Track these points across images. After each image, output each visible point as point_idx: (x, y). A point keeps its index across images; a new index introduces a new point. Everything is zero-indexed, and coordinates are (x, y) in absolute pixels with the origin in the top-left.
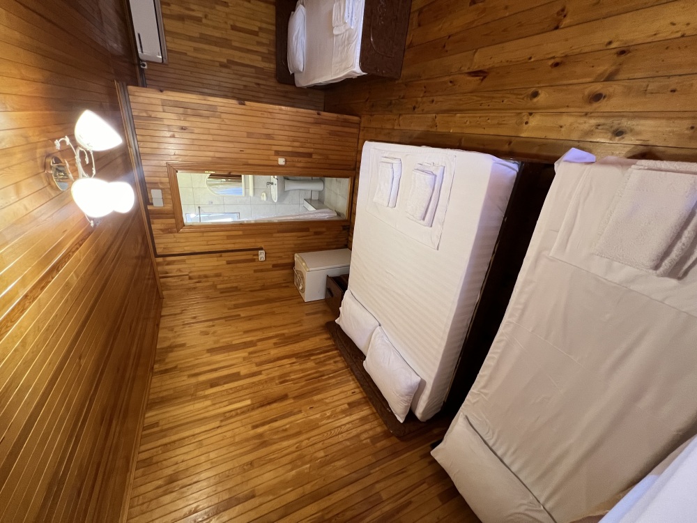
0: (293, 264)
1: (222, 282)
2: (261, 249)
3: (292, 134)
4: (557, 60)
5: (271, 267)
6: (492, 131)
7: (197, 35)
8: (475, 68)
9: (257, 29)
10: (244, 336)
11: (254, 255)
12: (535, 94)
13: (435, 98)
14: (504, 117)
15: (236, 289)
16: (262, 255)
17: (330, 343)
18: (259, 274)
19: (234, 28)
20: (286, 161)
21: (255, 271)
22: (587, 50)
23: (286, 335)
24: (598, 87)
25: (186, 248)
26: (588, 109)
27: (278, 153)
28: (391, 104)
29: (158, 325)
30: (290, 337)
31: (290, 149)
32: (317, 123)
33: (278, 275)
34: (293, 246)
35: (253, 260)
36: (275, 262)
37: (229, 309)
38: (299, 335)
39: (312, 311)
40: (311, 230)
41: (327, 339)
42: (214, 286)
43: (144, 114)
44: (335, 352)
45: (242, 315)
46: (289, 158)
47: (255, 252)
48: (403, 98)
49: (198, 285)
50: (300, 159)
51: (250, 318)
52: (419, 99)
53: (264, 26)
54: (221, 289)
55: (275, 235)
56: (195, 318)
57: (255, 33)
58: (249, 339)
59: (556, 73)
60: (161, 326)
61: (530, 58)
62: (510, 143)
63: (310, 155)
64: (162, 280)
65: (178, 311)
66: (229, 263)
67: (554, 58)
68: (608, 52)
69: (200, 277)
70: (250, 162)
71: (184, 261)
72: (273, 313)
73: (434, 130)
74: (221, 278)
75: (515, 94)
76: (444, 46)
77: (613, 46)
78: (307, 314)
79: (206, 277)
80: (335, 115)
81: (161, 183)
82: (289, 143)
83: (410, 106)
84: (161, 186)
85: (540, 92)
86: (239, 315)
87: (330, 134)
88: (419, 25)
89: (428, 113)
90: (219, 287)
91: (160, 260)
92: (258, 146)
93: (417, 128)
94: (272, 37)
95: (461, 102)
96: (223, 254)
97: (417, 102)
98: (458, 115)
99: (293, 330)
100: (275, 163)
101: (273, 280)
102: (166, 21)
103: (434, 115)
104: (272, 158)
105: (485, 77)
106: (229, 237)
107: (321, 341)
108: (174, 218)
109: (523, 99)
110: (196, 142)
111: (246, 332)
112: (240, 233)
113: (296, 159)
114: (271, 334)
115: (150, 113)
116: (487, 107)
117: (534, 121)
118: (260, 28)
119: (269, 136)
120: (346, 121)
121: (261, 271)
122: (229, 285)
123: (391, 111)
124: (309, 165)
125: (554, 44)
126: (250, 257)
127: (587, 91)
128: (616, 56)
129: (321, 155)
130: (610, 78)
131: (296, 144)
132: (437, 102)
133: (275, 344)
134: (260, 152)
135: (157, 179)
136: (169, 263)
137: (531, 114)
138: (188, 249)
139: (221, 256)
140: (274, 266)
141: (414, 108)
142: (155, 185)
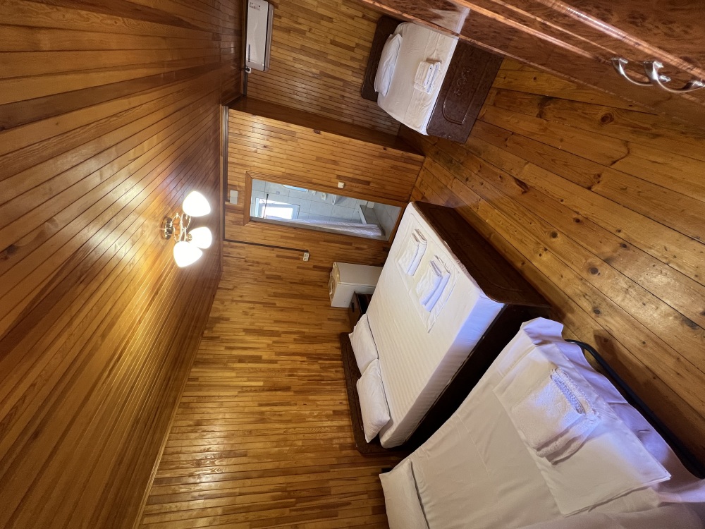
0: (331, 269)
1: (270, 270)
2: (307, 251)
3: (355, 163)
4: (580, 218)
5: (311, 267)
6: (515, 244)
7: (299, 47)
8: (521, 178)
9: (354, 45)
10: (273, 325)
11: (300, 255)
12: (554, 235)
13: (484, 183)
14: (527, 238)
15: (279, 278)
16: (306, 257)
17: (339, 352)
18: (300, 271)
19: (333, 43)
20: (345, 185)
21: (298, 267)
22: (602, 224)
23: (306, 334)
24: (597, 262)
25: (247, 239)
26: (585, 275)
27: (339, 178)
28: (451, 162)
29: (214, 296)
30: (308, 337)
31: (351, 175)
32: (381, 157)
33: (315, 275)
34: (334, 254)
35: (298, 259)
36: (315, 264)
37: (269, 296)
38: (316, 337)
39: (334, 317)
40: (353, 245)
41: (337, 348)
42: (263, 271)
43: (237, 132)
44: (339, 362)
45: (278, 305)
46: (348, 183)
47: (301, 253)
48: (462, 164)
49: (251, 268)
50: (358, 185)
51: (282, 309)
52: (473, 174)
53: (361, 42)
54: (268, 275)
55: (321, 243)
56: (241, 297)
57: (352, 49)
58: (277, 329)
59: (574, 227)
60: (216, 297)
61: (562, 201)
62: (523, 263)
63: (368, 183)
64: (225, 258)
65: (231, 287)
66: (278, 256)
67: (578, 213)
68: (616, 238)
69: (253, 262)
70: (314, 181)
71: (244, 248)
72: (302, 310)
73: (475, 210)
74: (269, 267)
75: (541, 223)
76: (506, 140)
77: (621, 235)
78: (329, 319)
79: (258, 263)
80: (401, 152)
81: (239, 186)
82: (351, 170)
83: (465, 176)
84: (238, 189)
85: (559, 235)
86: (275, 304)
87: (391, 168)
88: (494, 105)
89: (475, 191)
90: (267, 273)
91: (226, 243)
92: (325, 170)
93: (463, 199)
94: (366, 54)
95: (502, 201)
96: (275, 249)
97: (471, 176)
98: (496, 211)
99: (312, 331)
100: (334, 185)
101: (312, 278)
102: (275, 32)
103: (480, 197)
104: (333, 180)
105: (525, 192)
106: (282, 237)
107: (332, 348)
108: (243, 214)
109: (545, 232)
110: (273, 159)
111: (276, 322)
112: (293, 236)
113: (354, 185)
114: (295, 330)
115: (241, 131)
116: (518, 219)
117: (546, 257)
118: (357, 45)
119: (335, 162)
120: (410, 158)
121: (303, 268)
122: (274, 273)
123: (449, 169)
124: (365, 191)
125: (582, 202)
126: (295, 255)
127: (590, 260)
128: (619, 245)
129: (377, 184)
130: (608, 261)
131: (357, 172)
132: (485, 187)
133: (295, 339)
134: (324, 174)
135: (236, 183)
136: (232, 247)
137: (546, 250)
138: (248, 240)
139: (273, 250)
140: (315, 267)
141: (467, 180)
142: (234, 187)
